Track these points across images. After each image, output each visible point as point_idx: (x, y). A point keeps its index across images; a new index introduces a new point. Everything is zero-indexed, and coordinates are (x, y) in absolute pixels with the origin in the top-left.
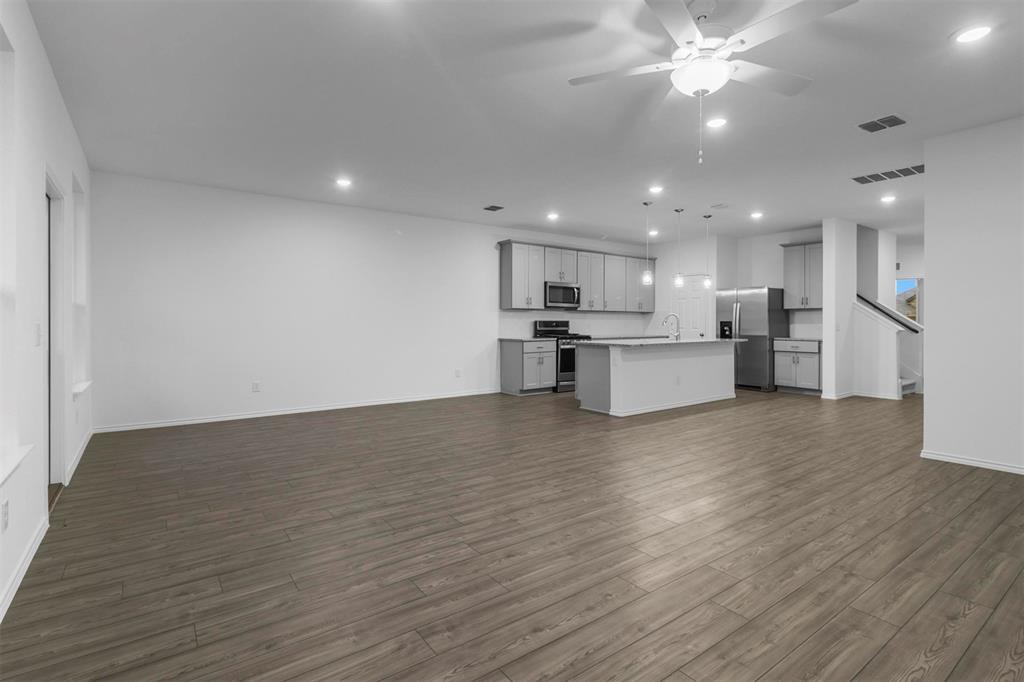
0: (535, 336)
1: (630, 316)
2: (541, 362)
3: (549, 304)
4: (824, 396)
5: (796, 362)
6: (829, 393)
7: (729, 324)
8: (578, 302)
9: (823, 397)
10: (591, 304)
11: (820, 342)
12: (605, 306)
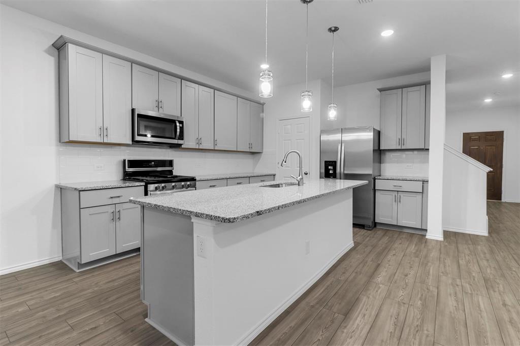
0: (124, 179)
1: (241, 156)
2: (116, 217)
3: (138, 138)
4: (429, 236)
5: (398, 201)
6: (435, 233)
7: (334, 164)
8: (181, 137)
9: (427, 237)
10: (199, 141)
11: (425, 182)
12: (215, 145)
